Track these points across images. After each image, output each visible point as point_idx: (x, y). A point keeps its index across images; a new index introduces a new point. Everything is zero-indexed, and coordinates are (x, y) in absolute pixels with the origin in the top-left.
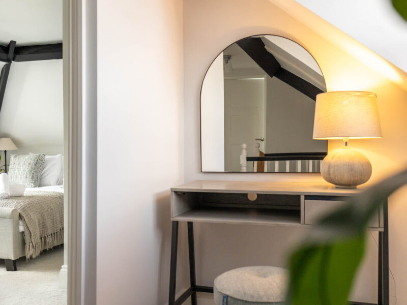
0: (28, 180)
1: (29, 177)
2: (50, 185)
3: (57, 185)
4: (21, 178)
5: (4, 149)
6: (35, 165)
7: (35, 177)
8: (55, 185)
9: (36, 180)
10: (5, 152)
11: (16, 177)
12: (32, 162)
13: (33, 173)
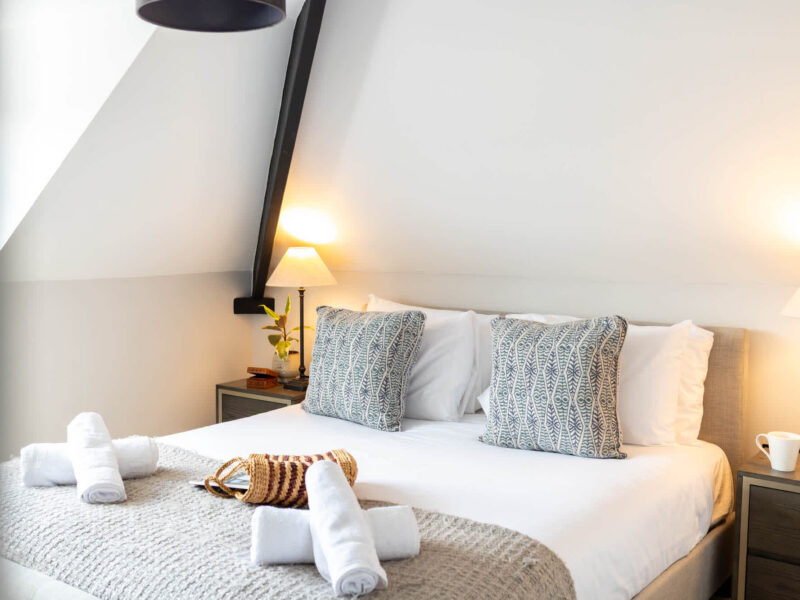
0: (369, 400)
1: (375, 391)
2: (441, 420)
3: (460, 420)
4: (348, 391)
5: (298, 285)
6: (394, 351)
7: (391, 390)
8: (453, 421)
9: (396, 401)
10: (302, 292)
11: (334, 387)
12: (383, 340)
13: (386, 379)
